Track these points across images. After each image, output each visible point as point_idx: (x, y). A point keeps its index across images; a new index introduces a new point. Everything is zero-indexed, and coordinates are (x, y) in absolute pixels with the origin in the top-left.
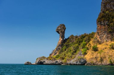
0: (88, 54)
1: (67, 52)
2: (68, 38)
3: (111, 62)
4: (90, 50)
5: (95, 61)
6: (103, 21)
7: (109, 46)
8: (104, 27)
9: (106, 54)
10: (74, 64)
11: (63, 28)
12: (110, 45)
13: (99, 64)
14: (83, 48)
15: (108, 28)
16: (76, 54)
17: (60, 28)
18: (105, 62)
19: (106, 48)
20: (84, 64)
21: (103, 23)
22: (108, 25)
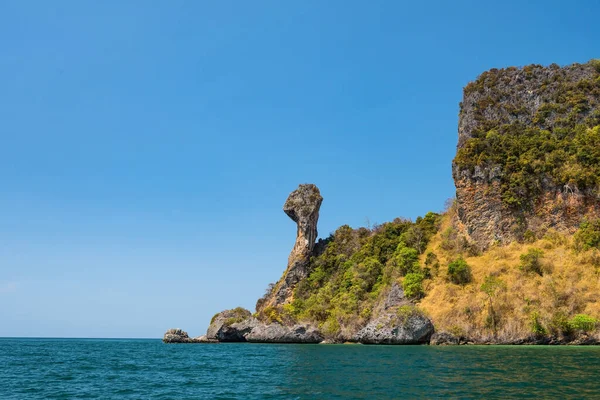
0: (431, 294)
1: (335, 290)
2: (331, 238)
3: (539, 327)
4: (438, 280)
5: (466, 327)
6: (483, 167)
7: (519, 262)
8: (485, 189)
9: (509, 293)
10: (385, 342)
11: (312, 199)
12: (523, 258)
13: (484, 338)
14: (404, 272)
15: (505, 190)
16: (373, 298)
17: (298, 200)
18: (508, 327)
19: (503, 271)
20: (425, 340)
21: (481, 175)
22: (503, 181)
